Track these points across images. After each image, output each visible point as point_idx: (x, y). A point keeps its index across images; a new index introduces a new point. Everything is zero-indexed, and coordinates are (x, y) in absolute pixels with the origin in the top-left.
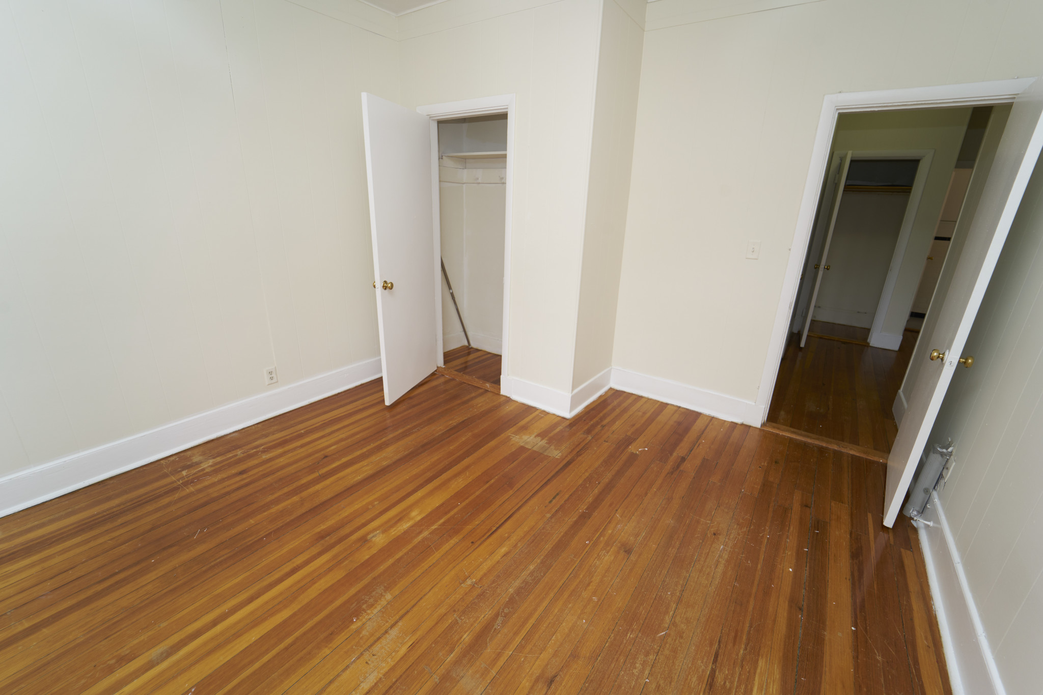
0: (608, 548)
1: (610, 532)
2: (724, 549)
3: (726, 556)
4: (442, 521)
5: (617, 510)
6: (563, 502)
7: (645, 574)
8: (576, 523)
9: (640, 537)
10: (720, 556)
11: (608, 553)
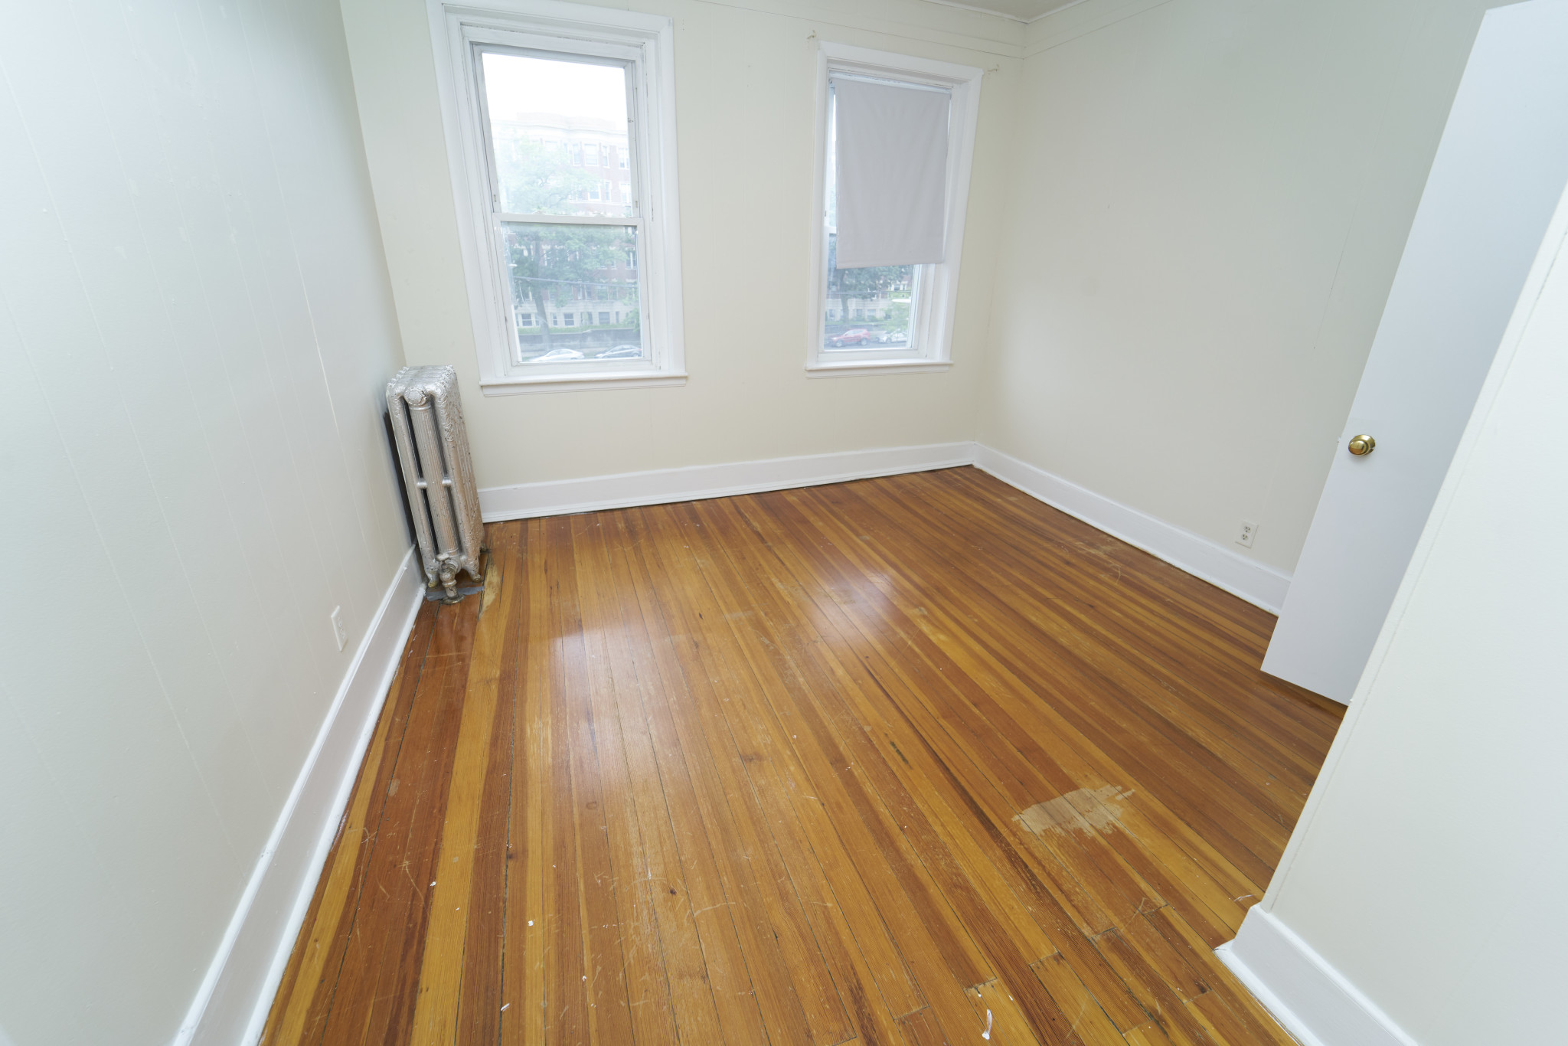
0: (769, 749)
1: (792, 768)
2: (646, 876)
3: (636, 861)
4: (917, 649)
5: (823, 805)
6: (883, 755)
7: (708, 754)
8: (835, 747)
9: (758, 793)
10: (643, 854)
11: (765, 744)
